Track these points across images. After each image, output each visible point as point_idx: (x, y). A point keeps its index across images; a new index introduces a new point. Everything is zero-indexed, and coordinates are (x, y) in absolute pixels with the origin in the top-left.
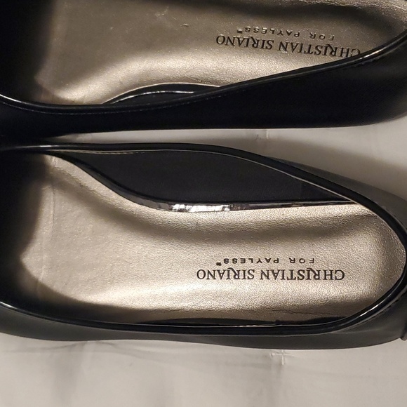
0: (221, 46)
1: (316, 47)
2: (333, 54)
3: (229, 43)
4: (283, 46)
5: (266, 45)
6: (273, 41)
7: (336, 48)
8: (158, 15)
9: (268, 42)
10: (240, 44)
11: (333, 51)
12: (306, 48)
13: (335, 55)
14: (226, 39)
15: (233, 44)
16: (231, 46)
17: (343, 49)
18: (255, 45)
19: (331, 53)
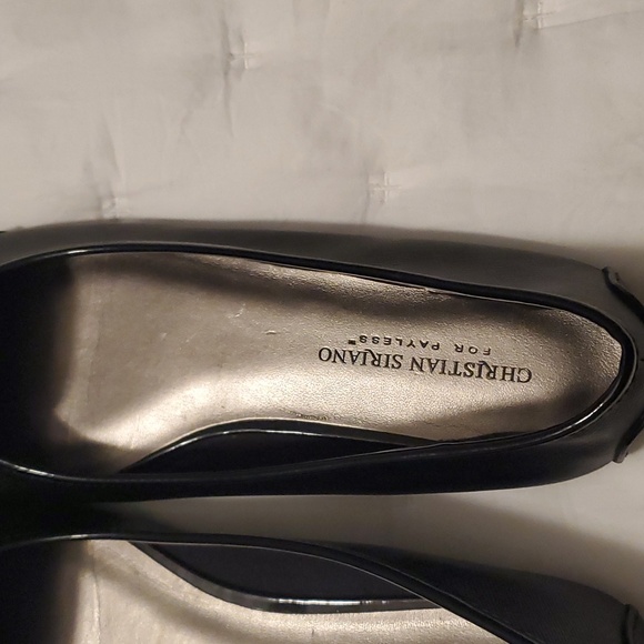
0: (326, 363)
1: (466, 365)
2: (492, 375)
3: (338, 359)
4: (416, 364)
5: (391, 362)
6: (401, 357)
7: (495, 367)
8: (230, 316)
9: (394, 357)
10: (353, 361)
11: (491, 371)
12: (450, 367)
13: (494, 378)
14: (333, 353)
15: (343, 361)
16: (341, 364)
17: (505, 368)
18: (376, 363)
19: (488, 375)
